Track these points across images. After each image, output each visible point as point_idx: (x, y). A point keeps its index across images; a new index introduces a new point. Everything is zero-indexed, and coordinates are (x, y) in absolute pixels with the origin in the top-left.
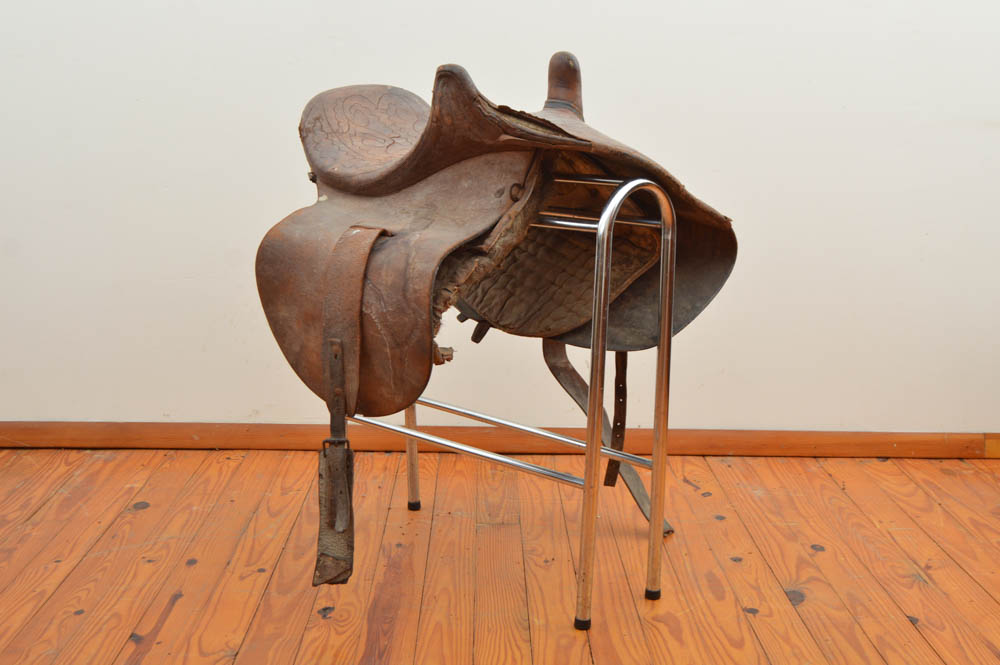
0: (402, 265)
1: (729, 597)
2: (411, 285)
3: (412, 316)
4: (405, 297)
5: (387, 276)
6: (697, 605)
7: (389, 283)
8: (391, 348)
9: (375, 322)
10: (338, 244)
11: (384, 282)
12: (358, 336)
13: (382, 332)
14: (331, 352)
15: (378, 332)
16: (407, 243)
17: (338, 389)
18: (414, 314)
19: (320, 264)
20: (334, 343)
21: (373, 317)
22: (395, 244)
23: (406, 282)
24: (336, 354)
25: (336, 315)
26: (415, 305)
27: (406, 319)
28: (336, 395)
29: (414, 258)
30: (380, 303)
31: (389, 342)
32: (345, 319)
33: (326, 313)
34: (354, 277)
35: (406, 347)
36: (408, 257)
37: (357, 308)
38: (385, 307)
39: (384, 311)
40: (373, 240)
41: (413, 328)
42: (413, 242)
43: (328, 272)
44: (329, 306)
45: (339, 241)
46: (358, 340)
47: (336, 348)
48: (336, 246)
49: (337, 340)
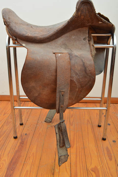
0: (82, 63)
1: (113, 159)
2: (88, 69)
3: (89, 78)
4: (86, 73)
5: (77, 67)
6: (104, 163)
7: (79, 69)
8: (79, 88)
9: (75, 82)
10: (56, 59)
11: (77, 69)
12: (69, 88)
13: (77, 84)
14: (61, 94)
15: (76, 85)
16: (77, 56)
17: (62, 105)
18: (90, 77)
19: (52, 66)
20: (63, 91)
21: (75, 81)
22: (73, 57)
23: (85, 68)
24: (63, 95)
25: (62, 82)
26: (90, 75)
27: (87, 79)
28: (62, 107)
29: (84, 60)
30: (77, 76)
31: (79, 87)
32: (65, 83)
33: (58, 82)
34: (67, 69)
35: (85, 87)
36: (82, 60)
37: (69, 79)
38: (79, 77)
39: (79, 78)
40: (69, 57)
41: (89, 81)
42: (78, 56)
43: (57, 69)
44: (59, 80)
45: (56, 58)
46: (69, 89)
47: (63, 93)
48: (56, 60)
49: (64, 90)
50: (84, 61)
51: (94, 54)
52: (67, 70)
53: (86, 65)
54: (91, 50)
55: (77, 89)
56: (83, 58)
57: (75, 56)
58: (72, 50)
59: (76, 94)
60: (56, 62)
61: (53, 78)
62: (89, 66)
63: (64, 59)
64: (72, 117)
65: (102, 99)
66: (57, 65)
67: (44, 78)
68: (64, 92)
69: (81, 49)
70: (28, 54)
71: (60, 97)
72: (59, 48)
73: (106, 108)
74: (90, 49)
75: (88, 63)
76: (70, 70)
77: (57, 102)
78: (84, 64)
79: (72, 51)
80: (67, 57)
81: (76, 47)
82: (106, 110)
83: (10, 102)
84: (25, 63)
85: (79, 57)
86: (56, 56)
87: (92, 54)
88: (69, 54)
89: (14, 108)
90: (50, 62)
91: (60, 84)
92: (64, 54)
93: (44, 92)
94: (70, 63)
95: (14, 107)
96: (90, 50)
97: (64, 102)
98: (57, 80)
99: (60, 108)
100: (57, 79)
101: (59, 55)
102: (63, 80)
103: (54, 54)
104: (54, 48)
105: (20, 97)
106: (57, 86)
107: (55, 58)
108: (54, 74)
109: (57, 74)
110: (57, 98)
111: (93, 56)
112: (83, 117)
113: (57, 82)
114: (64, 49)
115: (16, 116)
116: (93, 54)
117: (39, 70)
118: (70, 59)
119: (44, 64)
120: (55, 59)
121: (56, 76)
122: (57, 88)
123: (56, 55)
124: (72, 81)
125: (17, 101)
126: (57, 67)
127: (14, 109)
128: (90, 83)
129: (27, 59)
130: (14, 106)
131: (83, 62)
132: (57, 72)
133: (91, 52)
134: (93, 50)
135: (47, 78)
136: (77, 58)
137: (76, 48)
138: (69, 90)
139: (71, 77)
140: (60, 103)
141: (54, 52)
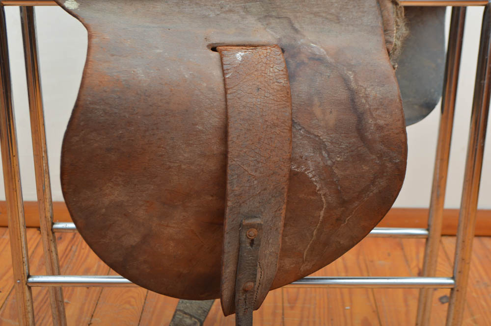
2: (370, 122)
5: (323, 113)
7: (331, 122)
8: (330, 208)
9: (312, 182)
10: (224, 80)
11: (322, 124)
12: (284, 206)
13: (321, 192)
14: (244, 238)
15: (315, 193)
16: (319, 60)
17: (250, 284)
18: (380, 158)
19: (206, 114)
20: (252, 226)
21: (310, 175)
22: (303, 63)
23: (360, 118)
24: (252, 240)
25: (250, 186)
26: (383, 147)
27: (366, 168)
28: (245, 291)
29: (356, 81)
30: (321, 153)
31: (328, 203)
32: (265, 189)
33: (234, 187)
34: (275, 125)
35: (356, 204)
36: (345, 81)
37: (286, 170)
38: (330, 158)
39: (329, 163)
40: (283, 65)
41: (375, 178)
42: (328, 58)
43: (231, 125)
44: (239, 176)
45: (224, 74)
46: (283, 211)
47: (253, 232)
48: (225, 84)
49: (258, 221)
50: (353, 85)
51: (399, 43)
52: (277, 130)
53: (364, 101)
54: (383, 24)
55: (322, 213)
56: (350, 67)
57: (310, 59)
58: (297, 26)
59: (315, 233)
60: (226, 93)
61: (212, 165)
62: (377, 109)
63: (262, 79)
64: (292, 308)
65: (432, 229)
66: (226, 105)
67: (170, 167)
68: (259, 227)
69: (338, 20)
70: (91, 58)
71: (239, 250)
72: (235, 17)
73: (452, 281)
74: (380, 18)
75: (373, 93)
76: (291, 130)
77: (228, 271)
78: (353, 101)
79: (296, 31)
80: (276, 67)
81: (315, 10)
82: (452, 289)
83: (8, 230)
84: (81, 103)
85: (329, 65)
86: (222, 65)
87: (391, 43)
88: (283, 51)
89: (27, 283)
90: (197, 92)
91: (240, 195)
92: (259, 49)
93: (167, 226)
94: (288, 94)
95: (29, 276)
96: (380, 24)
97: (256, 270)
98: (229, 177)
99: (241, 296)
100: (229, 172)
101: (239, 55)
102: (257, 174)
103: (214, 49)
104: (212, 15)
105: (56, 226)
106: (229, 204)
107: (217, 73)
108: (216, 148)
109: (230, 150)
110: (226, 256)
111: (395, 49)
112: (344, 306)
113: (229, 187)
114: (259, 19)
115: (35, 305)
116: (394, 40)
117: (146, 131)
118: (290, 76)
119: (168, 103)
120: (220, 80)
121: (225, 155)
122: (228, 211)
123: (221, 59)
124: (296, 179)
125: (39, 228)
126: (230, 114)
127: (29, 288)
128: (382, 183)
129: (87, 81)
130: (26, 271)
131: (349, 89)
132: (230, 138)
133: (385, 31)
134: (392, 22)
135: (183, 167)
136: (322, 68)
137: (316, 14)
138: (283, 215)
139: (291, 160)
140: (240, 277)
141: (215, 40)
